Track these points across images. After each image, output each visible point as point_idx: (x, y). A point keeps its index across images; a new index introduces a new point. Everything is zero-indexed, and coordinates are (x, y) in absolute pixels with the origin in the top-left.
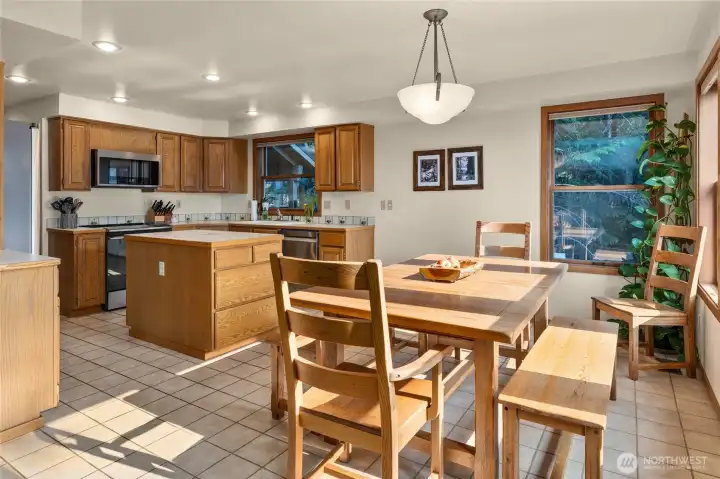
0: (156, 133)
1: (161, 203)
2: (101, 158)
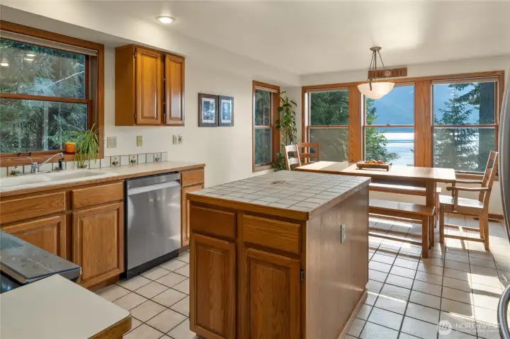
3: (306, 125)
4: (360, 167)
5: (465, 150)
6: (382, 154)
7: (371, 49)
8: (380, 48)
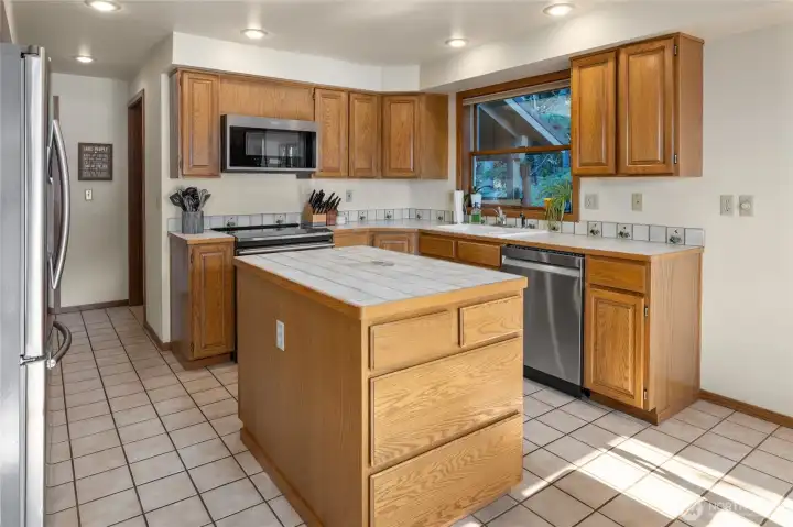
0: (313, 89)
1: (321, 194)
2: (232, 128)
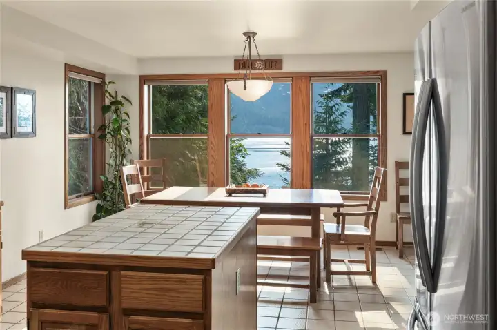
3: (146, 133)
4: (230, 193)
5: (339, 163)
6: (241, 170)
7: (245, 34)
8: (255, 34)
